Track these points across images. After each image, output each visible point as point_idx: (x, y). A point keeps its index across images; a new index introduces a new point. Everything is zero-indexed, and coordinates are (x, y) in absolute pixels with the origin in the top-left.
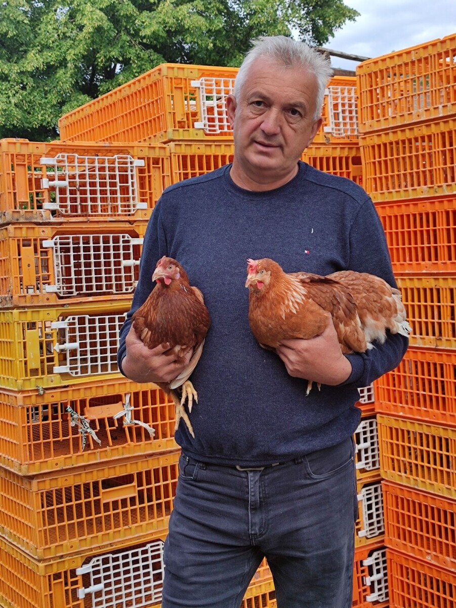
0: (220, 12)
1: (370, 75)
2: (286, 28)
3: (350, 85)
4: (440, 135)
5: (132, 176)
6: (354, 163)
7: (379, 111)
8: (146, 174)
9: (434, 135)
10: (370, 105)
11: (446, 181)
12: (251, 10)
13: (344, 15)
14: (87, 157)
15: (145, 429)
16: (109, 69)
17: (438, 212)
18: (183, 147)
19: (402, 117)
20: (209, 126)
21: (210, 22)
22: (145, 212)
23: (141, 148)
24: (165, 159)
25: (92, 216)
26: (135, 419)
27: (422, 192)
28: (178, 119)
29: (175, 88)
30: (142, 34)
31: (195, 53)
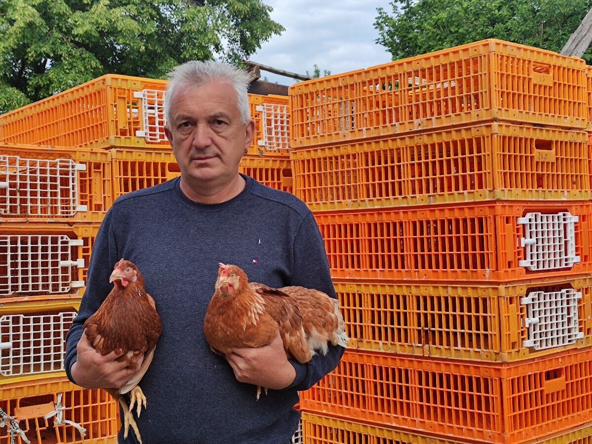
0: (152, 17)
1: (301, 96)
2: (215, 37)
3: (282, 103)
4: (363, 154)
5: (73, 179)
6: (285, 175)
7: (308, 128)
8: (87, 178)
9: (358, 154)
10: (301, 123)
11: (368, 196)
12: (183, 18)
13: (271, 29)
14: (28, 160)
15: (76, 430)
16: (39, 64)
17: (361, 224)
18: (124, 153)
19: (330, 136)
20: (151, 135)
21: (142, 26)
22: (85, 214)
23: (83, 153)
24: (106, 164)
25: (31, 217)
26: (67, 419)
27: (347, 205)
28: (120, 126)
29: (119, 97)
30: (75, 32)
31: (127, 54)
